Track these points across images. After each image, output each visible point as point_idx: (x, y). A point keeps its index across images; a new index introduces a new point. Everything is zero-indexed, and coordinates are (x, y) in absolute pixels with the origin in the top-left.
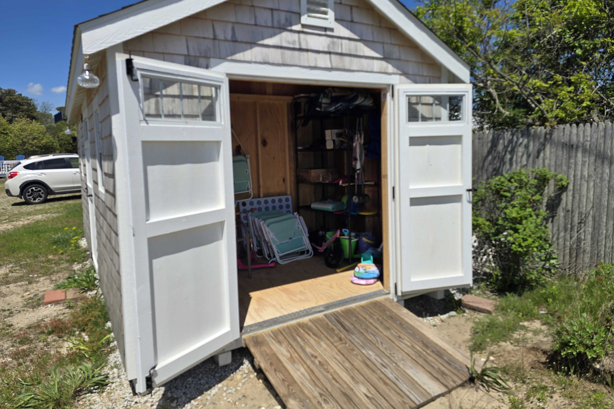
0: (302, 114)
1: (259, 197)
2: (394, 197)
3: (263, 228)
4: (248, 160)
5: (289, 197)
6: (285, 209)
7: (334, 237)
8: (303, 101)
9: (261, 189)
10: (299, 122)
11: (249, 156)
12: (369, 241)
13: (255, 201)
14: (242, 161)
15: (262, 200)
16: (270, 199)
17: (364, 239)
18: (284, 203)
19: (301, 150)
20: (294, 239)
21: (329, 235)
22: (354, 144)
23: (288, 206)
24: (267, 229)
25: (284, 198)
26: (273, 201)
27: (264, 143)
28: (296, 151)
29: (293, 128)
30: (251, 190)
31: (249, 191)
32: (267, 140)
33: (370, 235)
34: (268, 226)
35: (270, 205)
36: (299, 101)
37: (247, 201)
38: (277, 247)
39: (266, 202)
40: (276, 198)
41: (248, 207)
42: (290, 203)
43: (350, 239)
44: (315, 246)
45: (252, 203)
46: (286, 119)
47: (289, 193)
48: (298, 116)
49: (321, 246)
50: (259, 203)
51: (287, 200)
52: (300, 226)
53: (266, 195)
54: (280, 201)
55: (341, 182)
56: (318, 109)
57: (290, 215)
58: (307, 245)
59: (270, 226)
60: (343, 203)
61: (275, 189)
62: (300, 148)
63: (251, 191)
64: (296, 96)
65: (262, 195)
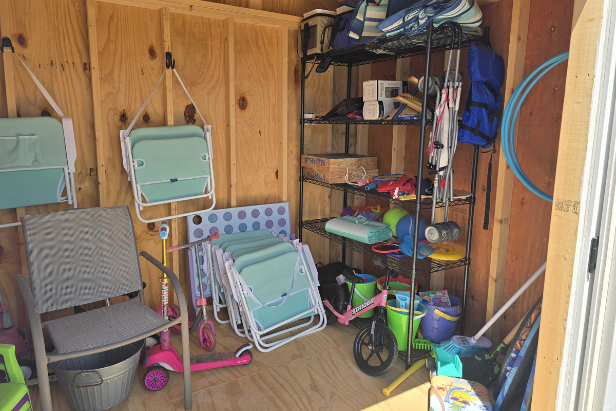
0: (317, 50)
1: (229, 206)
2: (592, 267)
3: (229, 275)
4: (208, 135)
5: (286, 206)
6: (276, 229)
7: (373, 302)
8: (320, 23)
9: (233, 190)
10: (309, 66)
11: (210, 127)
12: (448, 317)
13: (220, 213)
14: (198, 136)
15: (235, 211)
16: (248, 210)
17: (438, 313)
18: (275, 217)
19: (311, 121)
20: (291, 295)
21: (361, 290)
22: (437, 112)
23: (282, 222)
24: (239, 278)
25: (275, 207)
26: (255, 214)
27: (243, 103)
28: (302, 121)
29: (299, 77)
30: (213, 192)
31: (209, 195)
32: (248, 98)
33: (446, 298)
34: (240, 272)
35: (249, 220)
36: (311, 23)
37: (204, 214)
38: (258, 315)
39: (242, 215)
40: (262, 208)
41: (206, 226)
42: (286, 216)
43: (410, 315)
44: (331, 308)
45: (213, 218)
46: (286, 59)
47: (285, 198)
48: (309, 53)
49: (343, 311)
50: (228, 217)
51: (281, 211)
52: (304, 268)
53: (242, 203)
54: (269, 212)
55: (396, 192)
56: (352, 35)
57: (286, 245)
58: (317, 305)
59: (245, 271)
60: (388, 227)
61: (260, 189)
62: (307, 116)
63: (212, 195)
64: (306, 15)
65: (234, 203)
